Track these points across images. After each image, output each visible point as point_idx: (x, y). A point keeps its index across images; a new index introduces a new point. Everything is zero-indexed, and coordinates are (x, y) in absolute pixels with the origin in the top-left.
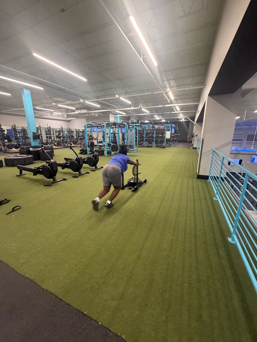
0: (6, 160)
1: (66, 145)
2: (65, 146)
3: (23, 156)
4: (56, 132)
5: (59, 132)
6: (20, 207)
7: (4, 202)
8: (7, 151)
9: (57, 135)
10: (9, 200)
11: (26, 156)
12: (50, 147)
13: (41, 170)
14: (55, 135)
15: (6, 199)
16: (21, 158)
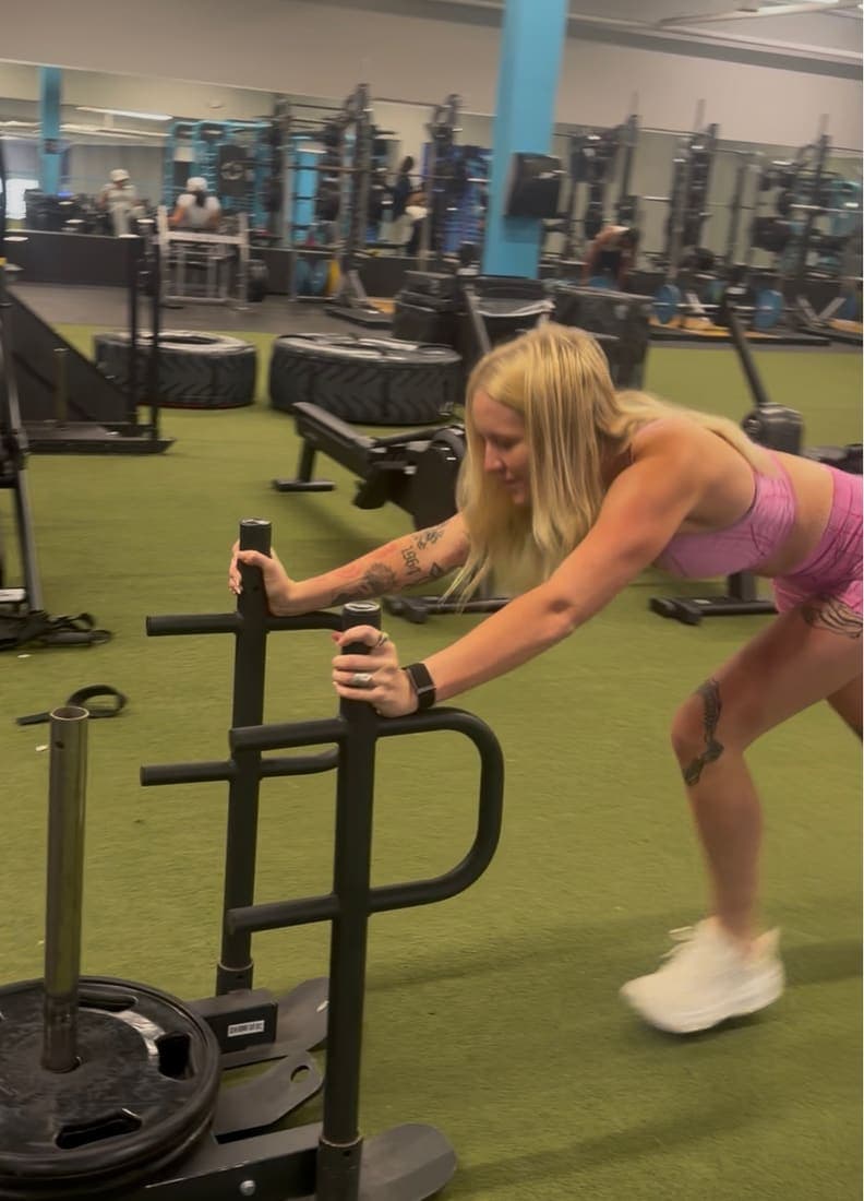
0: (281, 356)
1: (814, 320)
2: (800, 326)
3: (384, 350)
4: (765, 184)
5: (788, 180)
6: (122, 701)
7: (71, 635)
8: (349, 306)
9: (768, 212)
10: (106, 635)
11: (411, 347)
12: (621, 310)
13: (410, 470)
14: (746, 217)
15: (85, 617)
16: (372, 364)
